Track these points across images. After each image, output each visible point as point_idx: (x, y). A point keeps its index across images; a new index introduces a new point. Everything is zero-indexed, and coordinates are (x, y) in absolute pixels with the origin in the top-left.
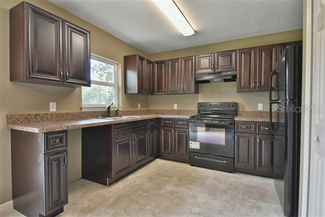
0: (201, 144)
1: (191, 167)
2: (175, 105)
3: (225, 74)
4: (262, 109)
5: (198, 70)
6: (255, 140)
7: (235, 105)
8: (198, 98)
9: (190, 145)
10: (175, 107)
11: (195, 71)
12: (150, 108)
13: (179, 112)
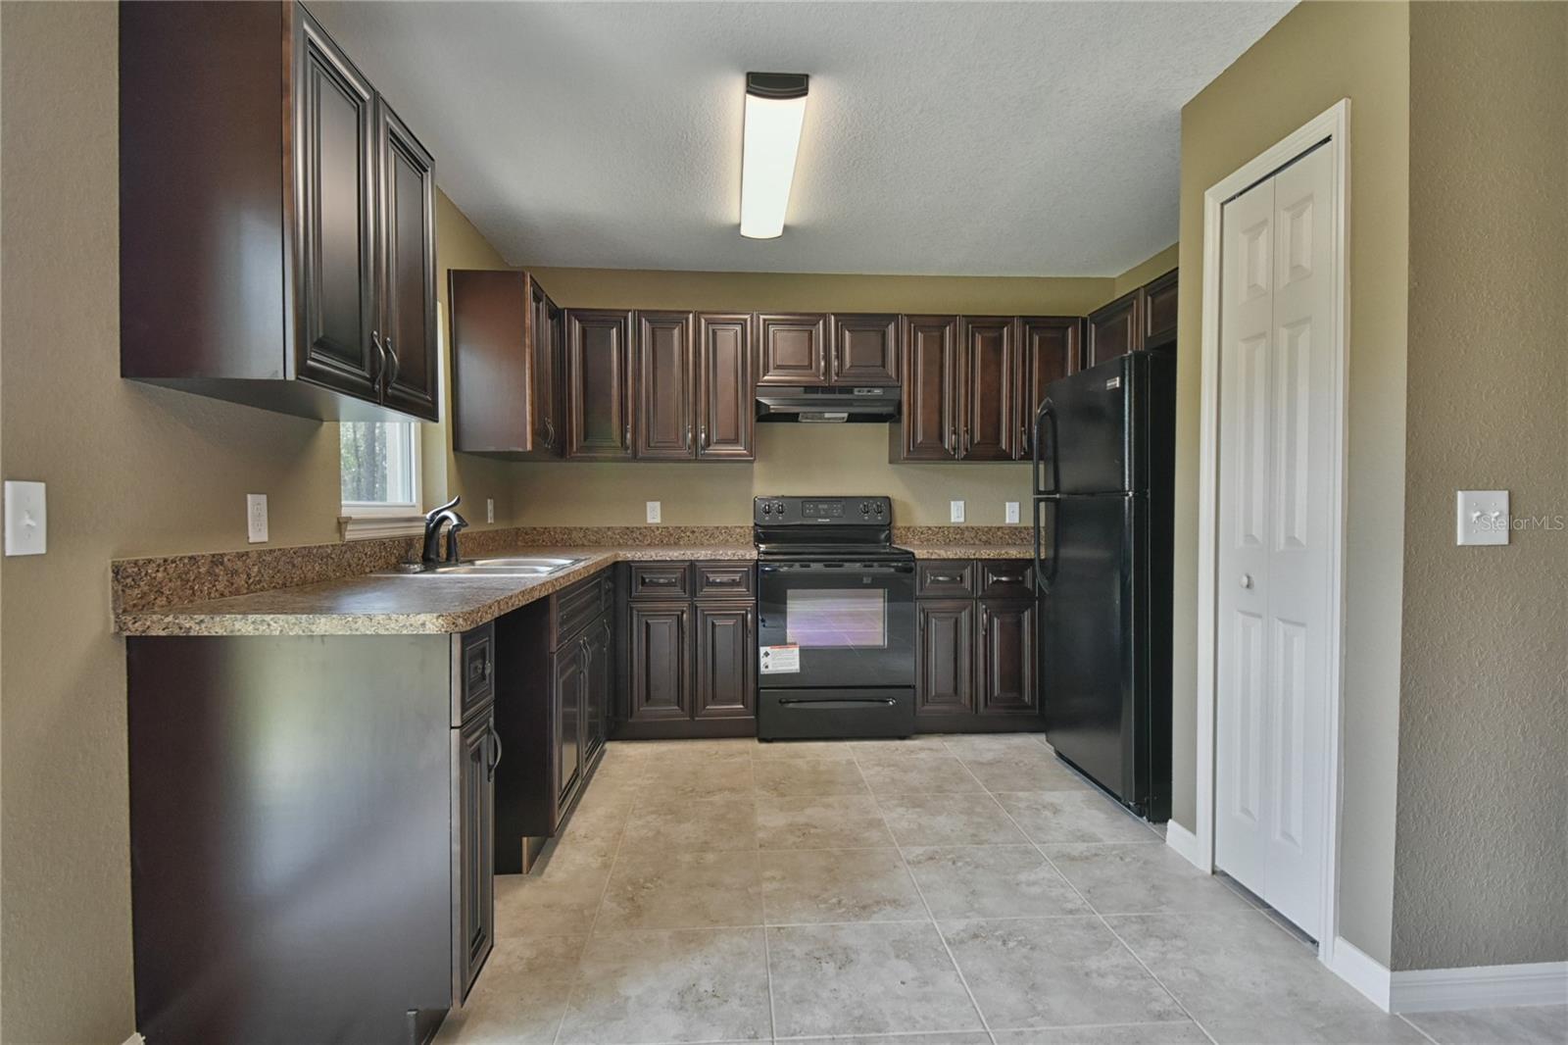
0: (805, 652)
1: (764, 746)
2: (649, 504)
3: (864, 392)
4: (962, 520)
5: (766, 371)
6: (974, 619)
7: (884, 508)
8: (750, 478)
9: (763, 661)
10: (654, 514)
11: (756, 376)
12: (526, 522)
13: (669, 537)
